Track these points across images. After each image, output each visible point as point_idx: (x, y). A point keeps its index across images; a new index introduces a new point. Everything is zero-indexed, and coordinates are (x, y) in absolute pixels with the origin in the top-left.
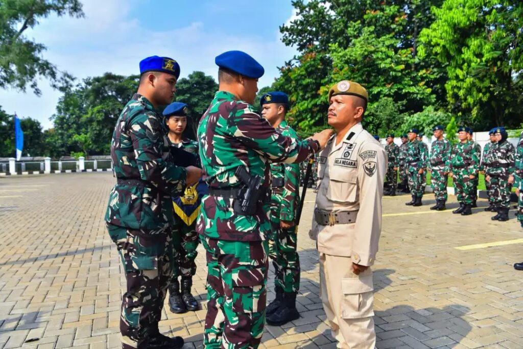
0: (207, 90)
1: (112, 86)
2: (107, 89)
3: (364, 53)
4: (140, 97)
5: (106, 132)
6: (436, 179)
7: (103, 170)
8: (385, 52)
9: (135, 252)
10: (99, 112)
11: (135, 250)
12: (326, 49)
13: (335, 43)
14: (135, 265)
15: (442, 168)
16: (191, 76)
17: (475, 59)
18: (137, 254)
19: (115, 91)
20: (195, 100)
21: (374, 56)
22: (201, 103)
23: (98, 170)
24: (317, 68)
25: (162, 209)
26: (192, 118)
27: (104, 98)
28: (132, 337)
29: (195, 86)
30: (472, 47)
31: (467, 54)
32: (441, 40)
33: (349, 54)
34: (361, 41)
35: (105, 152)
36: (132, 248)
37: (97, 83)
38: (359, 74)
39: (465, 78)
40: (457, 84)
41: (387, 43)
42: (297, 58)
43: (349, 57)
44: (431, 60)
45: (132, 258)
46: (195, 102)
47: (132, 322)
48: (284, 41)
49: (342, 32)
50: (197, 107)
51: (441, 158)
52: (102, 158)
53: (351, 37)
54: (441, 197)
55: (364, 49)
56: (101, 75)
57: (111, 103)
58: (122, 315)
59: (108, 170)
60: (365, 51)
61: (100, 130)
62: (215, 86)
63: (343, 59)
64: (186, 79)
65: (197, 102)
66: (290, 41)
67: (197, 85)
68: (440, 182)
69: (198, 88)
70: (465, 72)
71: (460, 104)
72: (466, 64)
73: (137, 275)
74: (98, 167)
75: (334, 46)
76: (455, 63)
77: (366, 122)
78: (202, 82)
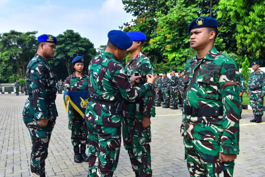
0: (75, 41)
1: (15, 39)
2: (11, 41)
3: (178, 17)
4: (37, 55)
5: (11, 68)
6: (254, 100)
7: (9, 93)
8: (192, 16)
9: (37, 129)
10: (6, 55)
11: (37, 128)
12: (153, 15)
13: (159, 12)
14: (37, 136)
15: (259, 92)
16: (65, 33)
17: (258, 19)
18: (38, 130)
19: (17, 42)
20: (68, 48)
21: (186, 18)
22: (72, 50)
23: (5, 93)
24: (147, 27)
25: (50, 109)
26: (66, 60)
27: (10, 46)
28: (37, 173)
29: (68, 39)
30: (256, 11)
31: (252, 16)
32: (234, 7)
33: (168, 17)
34: (176, 9)
35: (10, 81)
36: (35, 127)
37: (5, 37)
38: (175, 30)
39: (251, 31)
40: (244, 36)
41: (193, 10)
42: (134, 20)
43: (169, 19)
44: (222, 22)
45: (36, 132)
46: (68, 49)
47: (36, 165)
48: (125, 9)
49: (164, 4)
50: (70, 52)
51: (259, 85)
52: (8, 85)
53: (169, 7)
54: (258, 113)
55: (179, 14)
56: (8, 32)
57: (14, 50)
58: (31, 163)
59: (12, 93)
60: (180, 15)
61: (6, 67)
62: (81, 39)
63: (165, 21)
64: (62, 35)
65: (69, 49)
66: (129, 10)
67: (69, 38)
68: (258, 102)
69: (70, 40)
70: (250, 28)
71: (245, 49)
72: (251, 22)
73: (38, 141)
74: (6, 91)
75: (158, 13)
76: (243, 22)
77: (181, 61)
78: (72, 36)
